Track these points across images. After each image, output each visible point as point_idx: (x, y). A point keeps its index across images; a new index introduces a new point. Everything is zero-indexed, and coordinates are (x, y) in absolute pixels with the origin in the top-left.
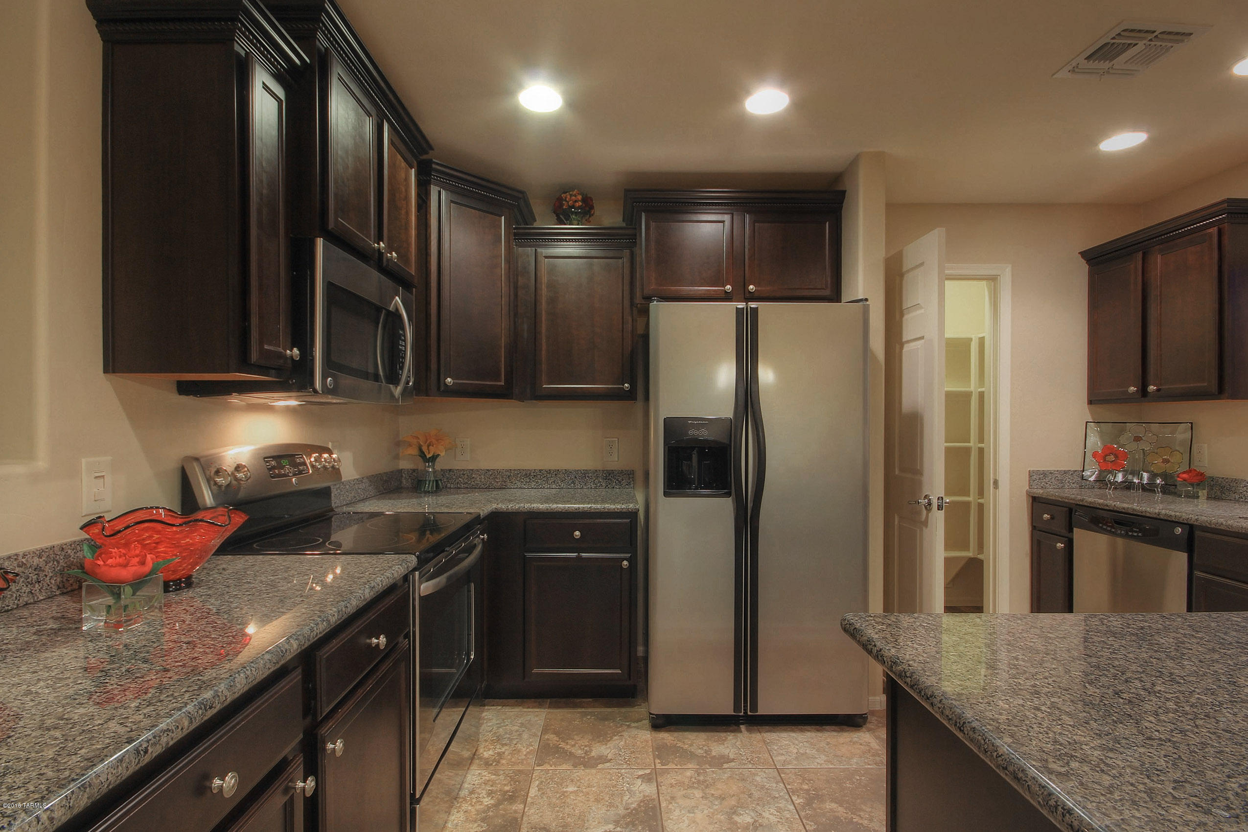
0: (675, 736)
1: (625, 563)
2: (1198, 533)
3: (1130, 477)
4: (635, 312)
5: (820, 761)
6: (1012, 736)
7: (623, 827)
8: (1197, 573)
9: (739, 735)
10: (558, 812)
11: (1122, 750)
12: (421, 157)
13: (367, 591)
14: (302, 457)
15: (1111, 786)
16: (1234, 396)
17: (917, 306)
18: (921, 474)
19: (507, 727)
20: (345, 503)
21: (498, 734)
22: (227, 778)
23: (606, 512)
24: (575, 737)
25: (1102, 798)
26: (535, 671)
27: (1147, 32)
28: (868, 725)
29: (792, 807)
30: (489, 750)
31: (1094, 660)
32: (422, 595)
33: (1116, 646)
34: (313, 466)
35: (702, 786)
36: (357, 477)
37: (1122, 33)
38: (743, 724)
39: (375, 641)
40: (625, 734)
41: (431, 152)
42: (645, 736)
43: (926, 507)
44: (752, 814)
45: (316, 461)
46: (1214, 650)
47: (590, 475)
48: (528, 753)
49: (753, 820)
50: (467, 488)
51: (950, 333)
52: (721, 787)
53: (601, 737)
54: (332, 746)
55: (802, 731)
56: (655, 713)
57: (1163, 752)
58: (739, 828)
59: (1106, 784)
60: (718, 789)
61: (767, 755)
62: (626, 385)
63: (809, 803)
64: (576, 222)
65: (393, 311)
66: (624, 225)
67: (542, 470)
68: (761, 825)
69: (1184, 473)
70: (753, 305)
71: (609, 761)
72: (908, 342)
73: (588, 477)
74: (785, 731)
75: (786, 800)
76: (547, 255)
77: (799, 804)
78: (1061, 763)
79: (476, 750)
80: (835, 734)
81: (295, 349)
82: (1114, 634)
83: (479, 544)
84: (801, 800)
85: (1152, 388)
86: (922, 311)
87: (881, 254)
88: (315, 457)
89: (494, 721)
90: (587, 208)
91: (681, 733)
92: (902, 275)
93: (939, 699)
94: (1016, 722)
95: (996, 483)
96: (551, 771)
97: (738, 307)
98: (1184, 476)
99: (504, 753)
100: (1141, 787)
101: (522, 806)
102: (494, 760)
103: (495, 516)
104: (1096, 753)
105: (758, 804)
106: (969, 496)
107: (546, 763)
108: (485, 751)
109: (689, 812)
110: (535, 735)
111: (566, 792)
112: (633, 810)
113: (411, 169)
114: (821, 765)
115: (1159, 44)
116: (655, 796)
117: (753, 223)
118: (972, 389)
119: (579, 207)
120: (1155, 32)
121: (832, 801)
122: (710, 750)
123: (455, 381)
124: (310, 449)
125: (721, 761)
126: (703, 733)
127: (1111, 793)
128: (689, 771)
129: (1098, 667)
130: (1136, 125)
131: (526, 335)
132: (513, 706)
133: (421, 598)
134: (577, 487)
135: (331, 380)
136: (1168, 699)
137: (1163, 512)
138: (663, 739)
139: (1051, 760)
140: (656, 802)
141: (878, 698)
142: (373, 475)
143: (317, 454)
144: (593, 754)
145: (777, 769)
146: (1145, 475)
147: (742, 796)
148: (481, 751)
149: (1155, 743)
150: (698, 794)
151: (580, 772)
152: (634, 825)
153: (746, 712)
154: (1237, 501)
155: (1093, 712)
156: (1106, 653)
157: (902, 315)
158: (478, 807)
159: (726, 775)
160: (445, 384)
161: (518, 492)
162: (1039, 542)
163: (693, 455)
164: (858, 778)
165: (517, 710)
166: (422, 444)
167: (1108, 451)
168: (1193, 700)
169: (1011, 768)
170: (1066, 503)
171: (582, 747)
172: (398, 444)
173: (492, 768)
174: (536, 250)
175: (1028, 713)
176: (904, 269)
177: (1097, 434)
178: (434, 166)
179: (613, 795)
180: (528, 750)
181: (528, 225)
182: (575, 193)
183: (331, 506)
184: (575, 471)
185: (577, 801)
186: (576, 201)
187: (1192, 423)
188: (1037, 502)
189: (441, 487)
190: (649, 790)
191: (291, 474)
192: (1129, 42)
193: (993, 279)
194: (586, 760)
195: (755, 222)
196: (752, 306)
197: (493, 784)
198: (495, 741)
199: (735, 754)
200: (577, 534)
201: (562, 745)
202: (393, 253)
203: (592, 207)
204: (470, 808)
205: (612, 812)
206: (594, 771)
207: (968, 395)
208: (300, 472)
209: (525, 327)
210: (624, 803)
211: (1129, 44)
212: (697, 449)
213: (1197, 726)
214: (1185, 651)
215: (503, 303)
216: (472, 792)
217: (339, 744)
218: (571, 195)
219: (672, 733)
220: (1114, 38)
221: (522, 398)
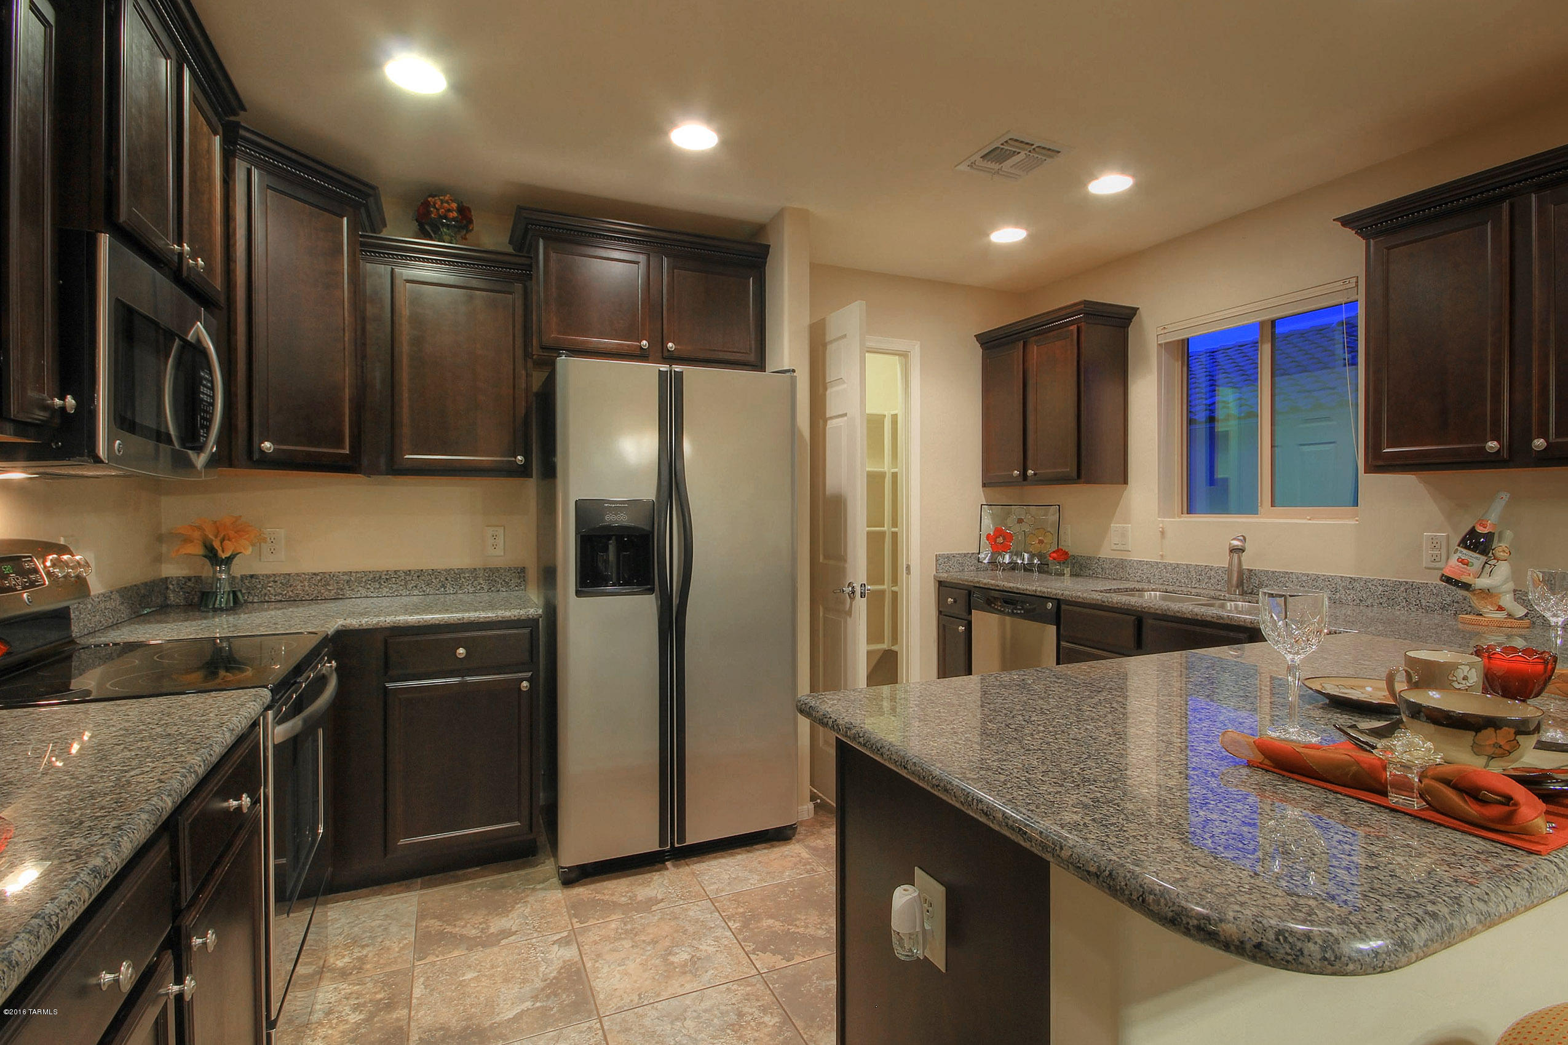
0: (591, 889)
1: (525, 684)
2: (1063, 607)
3: (1015, 558)
4: (530, 364)
5: (754, 881)
6: (941, 762)
7: (544, 1001)
8: (1063, 643)
9: (666, 873)
10: (457, 1005)
11: (1011, 759)
12: (227, 118)
13: (228, 735)
14: (31, 561)
15: (1005, 780)
16: (1088, 482)
17: (840, 380)
18: (845, 561)
19: (365, 924)
20: (86, 632)
21: (353, 935)
22: (122, 968)
23: (499, 621)
24: (464, 916)
25: (1000, 788)
26: (402, 842)
27: (1027, 144)
28: (797, 836)
29: (729, 933)
30: (343, 957)
31: (992, 706)
32: (276, 743)
33: (1006, 694)
34: (49, 574)
35: (632, 935)
36: (102, 591)
37: (1009, 141)
38: (668, 860)
39: (234, 803)
40: (531, 899)
41: (242, 113)
42: (556, 896)
43: (849, 596)
44: (689, 950)
45: (54, 565)
46: (1068, 690)
47: (467, 575)
48: (402, 949)
49: (690, 956)
50: (281, 601)
51: (870, 410)
52: (651, 931)
53: (501, 908)
54: (200, 941)
55: (732, 855)
56: (568, 866)
57: (1036, 757)
58: (677, 968)
59: (1003, 780)
60: (648, 934)
61: (698, 887)
62: (519, 458)
63: (745, 925)
64: (447, 238)
65: (193, 341)
66: (510, 250)
67: (399, 571)
68: (699, 959)
69: (1054, 552)
70: (677, 368)
71: (515, 933)
72: (831, 418)
73: (464, 578)
74: (715, 858)
75: (723, 928)
76: (409, 278)
77: (736, 928)
78: (974, 773)
79: (325, 961)
80: (766, 851)
81: (69, 396)
82: (1005, 687)
83: (331, 674)
84: (738, 924)
85: (1030, 472)
86: (845, 386)
87: (806, 321)
88: (51, 560)
89: (342, 920)
90: (464, 220)
91: (598, 884)
92: (825, 345)
93: (887, 748)
94: (943, 753)
95: (908, 567)
96: (438, 963)
97: (661, 369)
98: (1054, 555)
99: (366, 956)
100: (1023, 778)
101: (406, 1011)
102: (354, 967)
103: (343, 635)
104: (995, 764)
105: (694, 939)
106: (883, 584)
107: (429, 954)
108: (337, 960)
109: (619, 965)
110: (408, 925)
111: (464, 980)
112: (554, 979)
113: (215, 135)
114: (755, 885)
115: (1036, 156)
116: (578, 958)
117: (672, 268)
118: (886, 469)
119: (454, 219)
120: (1033, 145)
121: (767, 919)
122: (636, 896)
123: (277, 447)
124: (46, 548)
125: (648, 905)
126: (624, 879)
127: (1005, 784)
128: (615, 922)
129: (995, 711)
130: (1017, 224)
131: (378, 385)
132: (367, 896)
133: (275, 746)
134: (448, 592)
135: (120, 444)
136: (1039, 725)
137: (1039, 589)
138: (578, 895)
139: (967, 772)
140: (580, 965)
141: (806, 807)
142: (125, 588)
143: (55, 556)
144: (492, 930)
145: (710, 899)
146: (1026, 556)
147: (675, 935)
148: (332, 960)
149: (1031, 752)
150: (627, 944)
151: (478, 955)
152: (556, 995)
153: (672, 844)
154: (1090, 576)
155: (992, 739)
156: (1000, 700)
157: (825, 389)
158: (342, 1028)
159: (656, 918)
160: (262, 451)
161: (366, 603)
162: (944, 626)
163: (610, 546)
164: (791, 890)
165: (375, 900)
166: (211, 536)
167: (998, 532)
168: (1054, 723)
169: (942, 784)
170: (967, 585)
171: (476, 926)
172: (160, 539)
173: (353, 977)
174: (392, 269)
175: (950, 747)
176: (828, 339)
177: (989, 517)
178: (242, 132)
179: (525, 970)
180: (401, 945)
181: (375, 233)
182: (447, 198)
183: (71, 636)
184: (446, 570)
185: (480, 987)
186: (449, 210)
187: (1059, 506)
188: (943, 586)
189: (243, 601)
190: (570, 953)
191: (19, 588)
192: (1014, 150)
193: (904, 355)
194: (484, 939)
195: (674, 267)
196: (676, 370)
197: (359, 995)
198: (350, 945)
199: (664, 893)
200: (461, 652)
201: (449, 929)
202: (199, 259)
203: (470, 221)
204: (330, 1032)
205: (527, 988)
206: (496, 949)
207: (882, 475)
208: (33, 584)
209: (378, 374)
210: (541, 975)
211: (1015, 152)
212: (614, 538)
213: (1056, 739)
214: (1051, 692)
215: (346, 339)
216: (329, 1013)
217: (211, 936)
218: (442, 202)
219: (587, 887)
220: (1002, 144)
221: (372, 471)
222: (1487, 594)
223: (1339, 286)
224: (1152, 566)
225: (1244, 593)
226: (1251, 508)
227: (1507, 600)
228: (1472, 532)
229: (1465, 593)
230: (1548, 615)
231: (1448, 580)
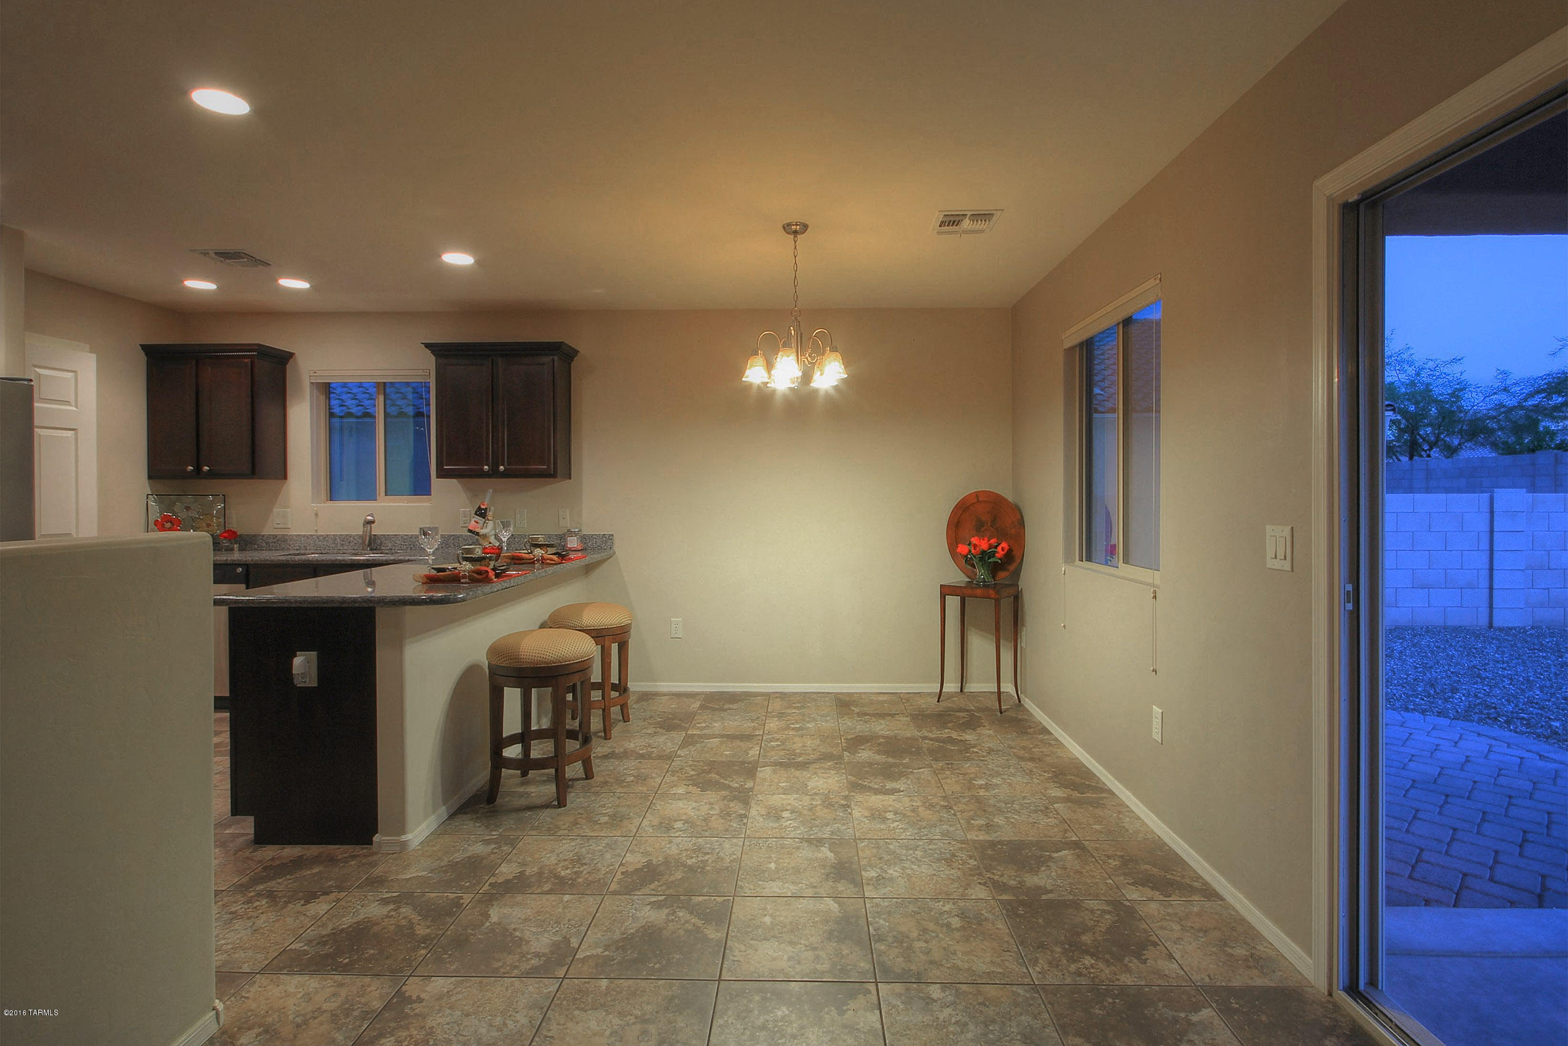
16: (258, 477)
27: (252, 257)
37: (241, 253)
69: (224, 533)
85: (205, 468)
98: (226, 535)
120: (255, 258)
167: (166, 518)
177: (155, 503)
187: (224, 495)
222: (485, 536)
223: (420, 372)
224: (308, 538)
225: (371, 550)
226: (372, 497)
227: (492, 539)
228: (479, 508)
229: (477, 537)
230: (502, 537)
231: (470, 531)
